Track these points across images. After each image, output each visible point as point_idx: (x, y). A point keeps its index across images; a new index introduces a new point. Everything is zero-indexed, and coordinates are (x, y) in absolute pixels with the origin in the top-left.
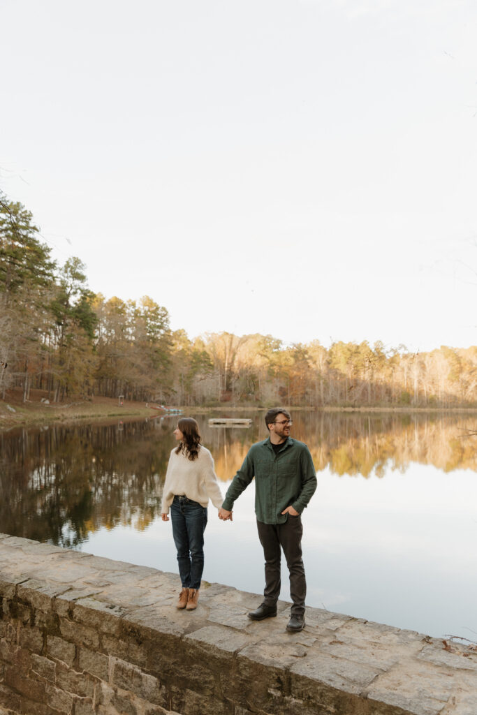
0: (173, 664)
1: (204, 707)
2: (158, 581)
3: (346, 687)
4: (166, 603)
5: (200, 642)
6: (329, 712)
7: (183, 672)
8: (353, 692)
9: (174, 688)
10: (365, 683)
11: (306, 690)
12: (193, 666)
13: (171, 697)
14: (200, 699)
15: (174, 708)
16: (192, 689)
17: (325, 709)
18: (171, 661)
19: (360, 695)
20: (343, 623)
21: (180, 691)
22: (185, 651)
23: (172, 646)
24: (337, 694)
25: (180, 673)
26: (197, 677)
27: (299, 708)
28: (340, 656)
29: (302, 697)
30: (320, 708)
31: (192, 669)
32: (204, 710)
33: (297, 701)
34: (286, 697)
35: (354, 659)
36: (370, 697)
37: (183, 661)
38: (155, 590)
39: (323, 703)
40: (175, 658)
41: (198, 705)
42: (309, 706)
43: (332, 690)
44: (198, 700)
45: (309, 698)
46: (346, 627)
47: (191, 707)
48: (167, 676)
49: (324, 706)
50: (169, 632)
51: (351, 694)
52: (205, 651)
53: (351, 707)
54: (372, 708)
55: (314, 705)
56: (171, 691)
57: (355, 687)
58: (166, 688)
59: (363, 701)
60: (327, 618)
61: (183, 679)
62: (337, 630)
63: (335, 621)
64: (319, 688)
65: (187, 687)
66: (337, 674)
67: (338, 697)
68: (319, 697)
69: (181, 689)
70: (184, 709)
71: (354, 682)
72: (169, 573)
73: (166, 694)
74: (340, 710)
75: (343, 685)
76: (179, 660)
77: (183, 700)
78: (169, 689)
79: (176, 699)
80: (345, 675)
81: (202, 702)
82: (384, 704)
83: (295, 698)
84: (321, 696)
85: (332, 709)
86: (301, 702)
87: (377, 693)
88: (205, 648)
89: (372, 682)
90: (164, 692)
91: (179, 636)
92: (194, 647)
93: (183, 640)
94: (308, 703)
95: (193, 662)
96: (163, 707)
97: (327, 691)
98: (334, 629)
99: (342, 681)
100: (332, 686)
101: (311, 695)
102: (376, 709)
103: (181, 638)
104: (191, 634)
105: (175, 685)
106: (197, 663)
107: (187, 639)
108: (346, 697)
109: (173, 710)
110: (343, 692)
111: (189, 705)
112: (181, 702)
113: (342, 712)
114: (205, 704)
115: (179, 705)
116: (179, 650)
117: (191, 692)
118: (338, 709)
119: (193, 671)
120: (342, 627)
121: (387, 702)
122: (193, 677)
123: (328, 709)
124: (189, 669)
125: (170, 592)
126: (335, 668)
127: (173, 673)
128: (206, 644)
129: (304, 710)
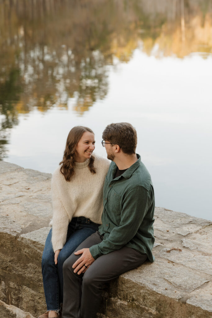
0: (10, 262)
1: (39, 303)
2: (15, 178)
3: (168, 291)
4: (13, 202)
5: (34, 242)
6: (151, 314)
7: (18, 269)
8: (173, 297)
9: (12, 284)
10: (190, 289)
11: (130, 293)
12: (29, 265)
13: (9, 292)
14: (35, 295)
15: (13, 302)
16: (28, 286)
17: (147, 310)
18: (8, 259)
19: (179, 300)
20: (198, 228)
21: (17, 287)
22: (20, 250)
23: (8, 244)
24: (158, 298)
25: (16, 270)
26: (31, 275)
27: (123, 309)
28: (178, 261)
29: (127, 299)
30: (143, 310)
31: (28, 267)
32: (39, 305)
33: (123, 302)
34: (112, 299)
35: (190, 266)
36: (188, 302)
37: (19, 259)
38: (8, 188)
39: (146, 305)
40: (12, 256)
41: (33, 301)
42: (133, 308)
43: (153, 293)
44: (33, 296)
45: (133, 300)
46: (201, 233)
47: (27, 303)
48: (5, 273)
49: (147, 308)
50: (5, 231)
51: (171, 299)
52: (38, 251)
53: (171, 310)
54: (190, 312)
55: (138, 307)
56: (9, 287)
57: (178, 292)
58: (6, 284)
59: (181, 305)
60: (183, 222)
61: (20, 276)
62: (188, 235)
63: (191, 226)
64: (142, 291)
65: (24, 284)
66: (164, 279)
67: (159, 300)
68: (142, 300)
69: (18, 285)
70: (22, 304)
71: (179, 287)
72: (30, 170)
73: (6, 289)
74: (161, 312)
75: (166, 289)
76: (15, 258)
77: (20, 296)
78: (7, 284)
79: (14, 294)
80: (172, 280)
81: (37, 298)
82: (201, 309)
83: (121, 299)
84: (144, 299)
85: (154, 311)
86: (126, 303)
87: (199, 298)
88: (39, 249)
89: (198, 288)
90: (4, 287)
91: (15, 235)
92: (28, 247)
93: (18, 239)
94: (132, 304)
95: (28, 261)
96: (3, 301)
97: (149, 295)
98: (185, 235)
99: (167, 285)
100: (154, 290)
101: (134, 297)
102: (193, 313)
103: (16, 238)
104: (27, 234)
105: (13, 282)
106: (32, 262)
107: (22, 238)
108: (166, 301)
109: (12, 304)
110: (164, 296)
111: (26, 300)
112: (19, 297)
113: (162, 315)
114: (40, 301)
115: (17, 300)
116: (15, 249)
117: (27, 289)
118: (159, 311)
119: (29, 270)
120: (196, 232)
121: (204, 308)
122: (29, 275)
123: (150, 311)
124: (25, 267)
125: (24, 190)
126: (165, 273)
127: (10, 271)
128: (39, 244)
129: (128, 310)
